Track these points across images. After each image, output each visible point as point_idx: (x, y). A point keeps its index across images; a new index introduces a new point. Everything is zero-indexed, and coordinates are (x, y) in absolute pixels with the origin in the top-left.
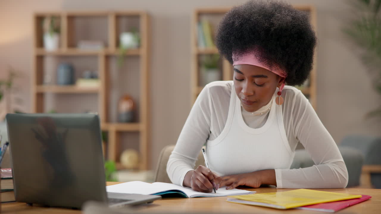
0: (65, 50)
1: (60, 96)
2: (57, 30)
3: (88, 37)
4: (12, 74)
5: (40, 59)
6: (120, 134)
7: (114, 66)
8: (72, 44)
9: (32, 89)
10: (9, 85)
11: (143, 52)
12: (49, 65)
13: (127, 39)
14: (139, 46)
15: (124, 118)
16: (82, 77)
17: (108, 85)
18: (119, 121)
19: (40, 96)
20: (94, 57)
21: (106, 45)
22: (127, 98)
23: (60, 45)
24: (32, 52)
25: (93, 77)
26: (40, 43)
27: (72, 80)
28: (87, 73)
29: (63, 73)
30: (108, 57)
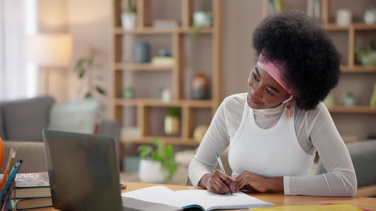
0: (141, 29)
1: (138, 73)
2: (134, 10)
3: (164, 16)
4: (94, 52)
5: (119, 38)
6: (193, 110)
7: (189, 44)
8: (148, 23)
9: (111, 67)
10: (90, 62)
11: (215, 30)
12: (128, 43)
13: (200, 18)
14: (211, 25)
15: (197, 95)
16: (158, 55)
17: (182, 63)
18: (193, 98)
19: (119, 73)
20: (169, 35)
21: (180, 24)
22: (201, 75)
23: (136, 25)
24: (110, 31)
25: (168, 55)
26: (119, 23)
27: (147, 58)
28: (162, 51)
29: (139, 51)
30: (182, 36)
